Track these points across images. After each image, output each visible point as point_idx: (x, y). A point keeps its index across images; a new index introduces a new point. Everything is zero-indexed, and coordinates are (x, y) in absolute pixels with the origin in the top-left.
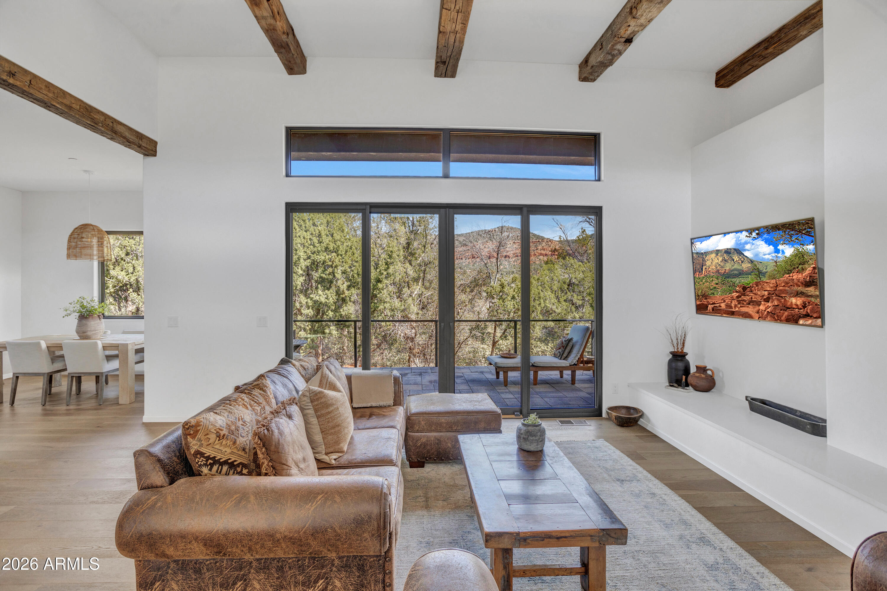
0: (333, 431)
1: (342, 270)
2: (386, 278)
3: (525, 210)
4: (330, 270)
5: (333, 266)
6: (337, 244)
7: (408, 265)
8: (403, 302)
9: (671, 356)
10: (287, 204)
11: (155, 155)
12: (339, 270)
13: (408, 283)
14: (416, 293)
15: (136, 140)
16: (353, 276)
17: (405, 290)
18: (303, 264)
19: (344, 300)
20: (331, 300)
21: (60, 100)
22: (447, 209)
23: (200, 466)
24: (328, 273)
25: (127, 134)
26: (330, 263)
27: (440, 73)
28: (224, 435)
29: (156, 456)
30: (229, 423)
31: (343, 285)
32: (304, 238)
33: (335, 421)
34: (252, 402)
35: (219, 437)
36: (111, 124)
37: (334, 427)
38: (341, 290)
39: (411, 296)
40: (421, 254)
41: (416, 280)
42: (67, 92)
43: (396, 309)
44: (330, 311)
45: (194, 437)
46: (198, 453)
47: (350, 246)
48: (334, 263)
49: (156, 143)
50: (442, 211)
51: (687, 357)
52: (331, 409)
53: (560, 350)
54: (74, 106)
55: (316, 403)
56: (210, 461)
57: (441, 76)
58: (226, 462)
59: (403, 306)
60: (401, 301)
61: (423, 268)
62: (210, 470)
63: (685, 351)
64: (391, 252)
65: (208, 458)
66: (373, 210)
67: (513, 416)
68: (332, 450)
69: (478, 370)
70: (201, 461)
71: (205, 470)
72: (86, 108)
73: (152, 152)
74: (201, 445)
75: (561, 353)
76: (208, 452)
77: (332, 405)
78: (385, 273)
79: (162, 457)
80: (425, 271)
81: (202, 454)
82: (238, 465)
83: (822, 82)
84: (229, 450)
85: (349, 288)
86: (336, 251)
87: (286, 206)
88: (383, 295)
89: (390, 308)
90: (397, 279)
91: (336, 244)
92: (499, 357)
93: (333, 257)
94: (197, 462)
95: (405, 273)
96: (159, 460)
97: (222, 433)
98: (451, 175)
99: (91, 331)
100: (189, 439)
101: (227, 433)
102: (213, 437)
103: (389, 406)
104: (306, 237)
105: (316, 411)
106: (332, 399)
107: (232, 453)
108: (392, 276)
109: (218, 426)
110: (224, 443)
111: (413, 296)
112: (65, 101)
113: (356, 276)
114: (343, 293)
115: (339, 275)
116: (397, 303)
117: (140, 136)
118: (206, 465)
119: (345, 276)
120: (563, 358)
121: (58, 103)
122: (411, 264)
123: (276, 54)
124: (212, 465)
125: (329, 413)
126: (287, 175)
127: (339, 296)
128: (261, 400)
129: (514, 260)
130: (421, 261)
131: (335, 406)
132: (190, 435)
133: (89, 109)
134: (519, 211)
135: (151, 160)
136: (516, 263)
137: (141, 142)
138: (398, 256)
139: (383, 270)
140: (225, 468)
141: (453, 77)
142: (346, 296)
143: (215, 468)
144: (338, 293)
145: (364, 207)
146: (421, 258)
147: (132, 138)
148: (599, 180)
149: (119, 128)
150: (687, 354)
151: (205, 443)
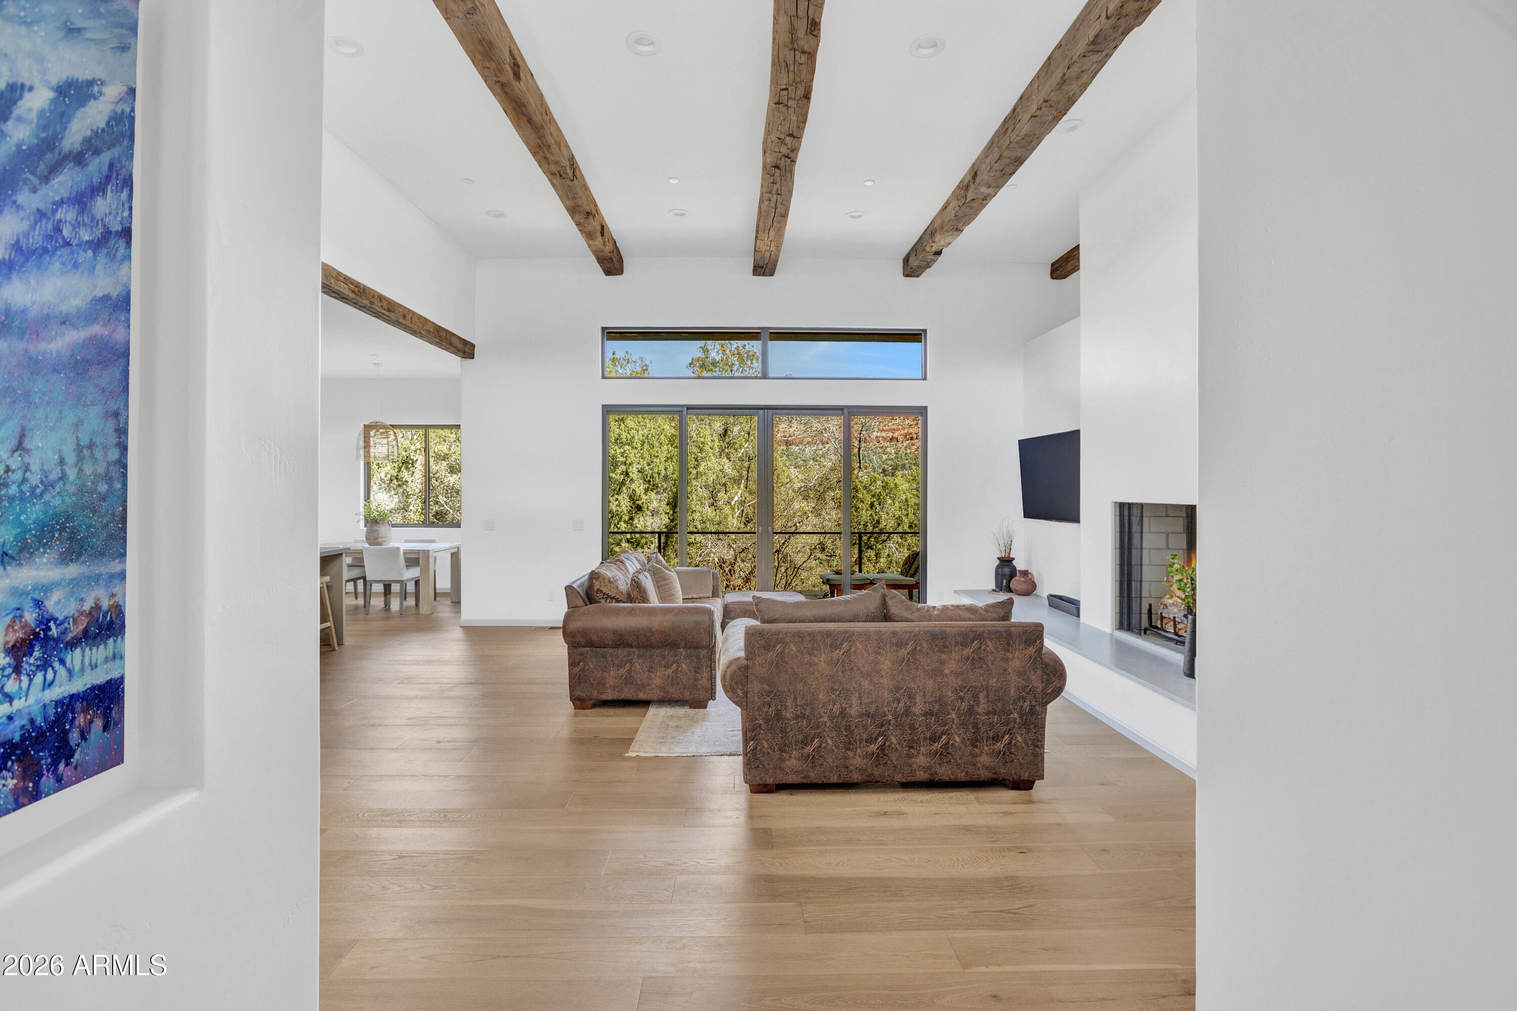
1: (638, 469)
2: (696, 478)
3: (846, 411)
4: (623, 468)
5: (628, 462)
6: (631, 434)
7: (725, 460)
8: (717, 511)
9: (998, 562)
10: (604, 407)
11: (473, 358)
12: (635, 469)
13: (725, 485)
14: (736, 499)
15: (464, 348)
16: (652, 477)
17: (721, 495)
19: (639, 508)
20: (624, 508)
22: (766, 410)
23: (600, 598)
24: (619, 472)
26: (622, 459)
27: (758, 272)
29: (576, 590)
31: (639, 487)
38: (638, 494)
39: (729, 503)
40: (744, 444)
41: (737, 482)
42: (429, 320)
43: (709, 520)
44: (622, 523)
45: (597, 580)
46: (599, 590)
47: (646, 435)
48: (629, 459)
49: (473, 346)
50: (761, 412)
51: (1014, 562)
52: (668, 582)
53: (906, 566)
55: (657, 576)
57: (759, 275)
59: (718, 517)
60: (715, 510)
61: (746, 464)
62: (606, 601)
63: (1012, 556)
64: (702, 443)
65: (604, 594)
66: (690, 411)
69: (812, 594)
70: (601, 595)
71: (603, 600)
73: (471, 355)
74: (601, 586)
75: (908, 569)
76: (605, 590)
77: (668, 579)
78: (694, 472)
79: (579, 590)
80: (749, 468)
81: (601, 591)
83: (1078, 315)
85: (646, 490)
86: (630, 443)
87: (603, 408)
88: (691, 501)
89: (701, 518)
90: (710, 482)
91: (629, 433)
93: (627, 452)
95: (720, 470)
96: (578, 592)
98: (770, 375)
99: (382, 537)
100: (594, 581)
103: (708, 597)
108: (704, 476)
111: (733, 503)
113: (656, 475)
114: (640, 498)
115: (634, 474)
116: (709, 512)
118: (603, 598)
119: (640, 474)
120: (909, 575)
122: (729, 458)
124: (607, 598)
125: (667, 584)
126: (603, 377)
127: (634, 503)
128: (624, 569)
129: (905, 445)
130: (743, 453)
132: (595, 578)
134: (840, 412)
135: (469, 361)
136: (908, 451)
138: (711, 448)
139: (691, 467)
141: (771, 276)
142: (643, 503)
143: (608, 600)
144: (632, 498)
145: (680, 409)
146: (743, 450)
147: (460, 345)
148: (925, 379)
150: (1013, 559)
151: (603, 585)
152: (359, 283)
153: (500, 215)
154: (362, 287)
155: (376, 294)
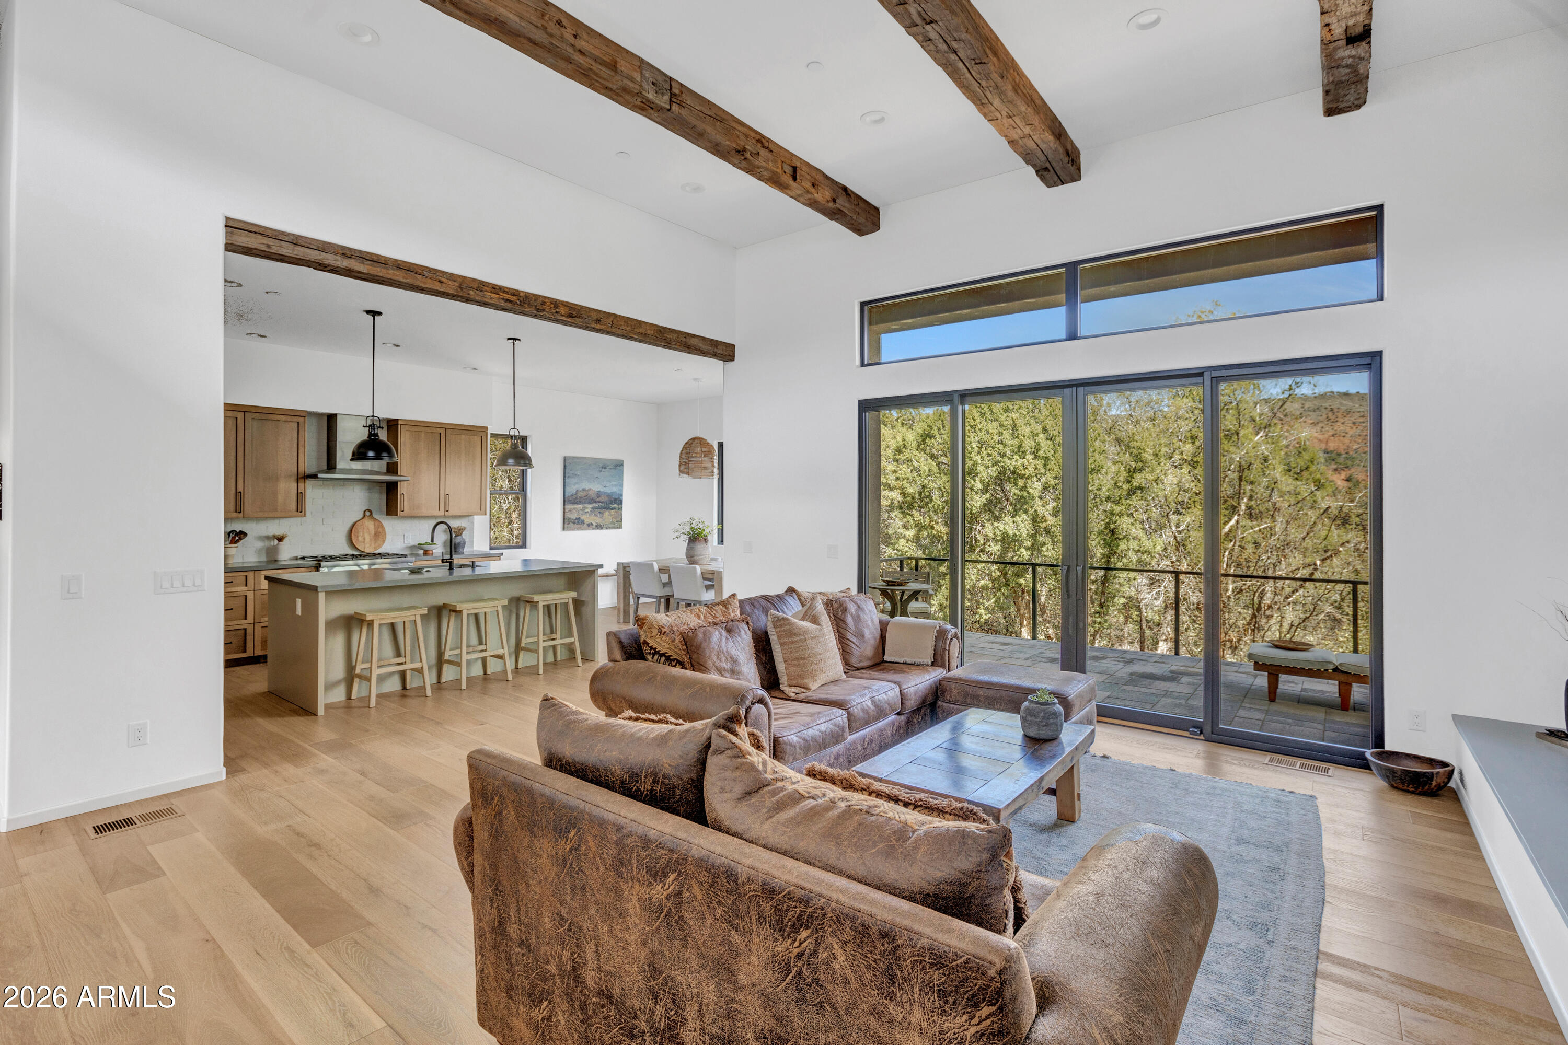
0: (796, 662)
3: (1207, 376)
11: (734, 359)
15: (711, 349)
18: (986, 473)
21: (637, 330)
22: (1074, 388)
25: (701, 345)
27: (1051, 182)
28: (665, 633)
29: (619, 638)
30: (673, 624)
32: (988, 432)
33: (800, 653)
34: (708, 615)
35: (661, 632)
36: (684, 340)
37: (798, 659)
46: (646, 642)
49: (732, 347)
50: (1067, 391)
52: (796, 639)
54: (649, 332)
55: (779, 629)
56: (652, 651)
57: (1056, 185)
58: (663, 655)
65: (651, 648)
67: (1187, 734)
68: (794, 682)
70: (648, 649)
71: (649, 657)
72: (660, 331)
73: (730, 358)
74: (647, 636)
76: (652, 643)
77: (797, 635)
79: (623, 640)
81: (648, 644)
82: (674, 660)
84: (667, 646)
87: (861, 404)
92: (1270, 647)
94: (646, 649)
96: (620, 642)
97: (664, 630)
98: (1083, 333)
101: (668, 632)
102: (655, 632)
103: (917, 665)
104: (991, 431)
105: (779, 638)
106: (800, 629)
107: (669, 648)
109: (661, 624)
110: (664, 638)
112: (641, 330)
117: (715, 343)
121: (635, 334)
123: (834, 222)
124: (654, 654)
125: (793, 642)
126: (862, 365)
131: (802, 637)
132: (639, 625)
133: (662, 330)
135: (730, 364)
137: (716, 350)
140: (663, 659)
141: (1077, 180)
143: (656, 657)
147: (708, 347)
148: (1381, 298)
149: (693, 341)
151: (649, 635)
152: (518, 291)
153: (698, 189)
154: (521, 294)
155: (546, 301)
